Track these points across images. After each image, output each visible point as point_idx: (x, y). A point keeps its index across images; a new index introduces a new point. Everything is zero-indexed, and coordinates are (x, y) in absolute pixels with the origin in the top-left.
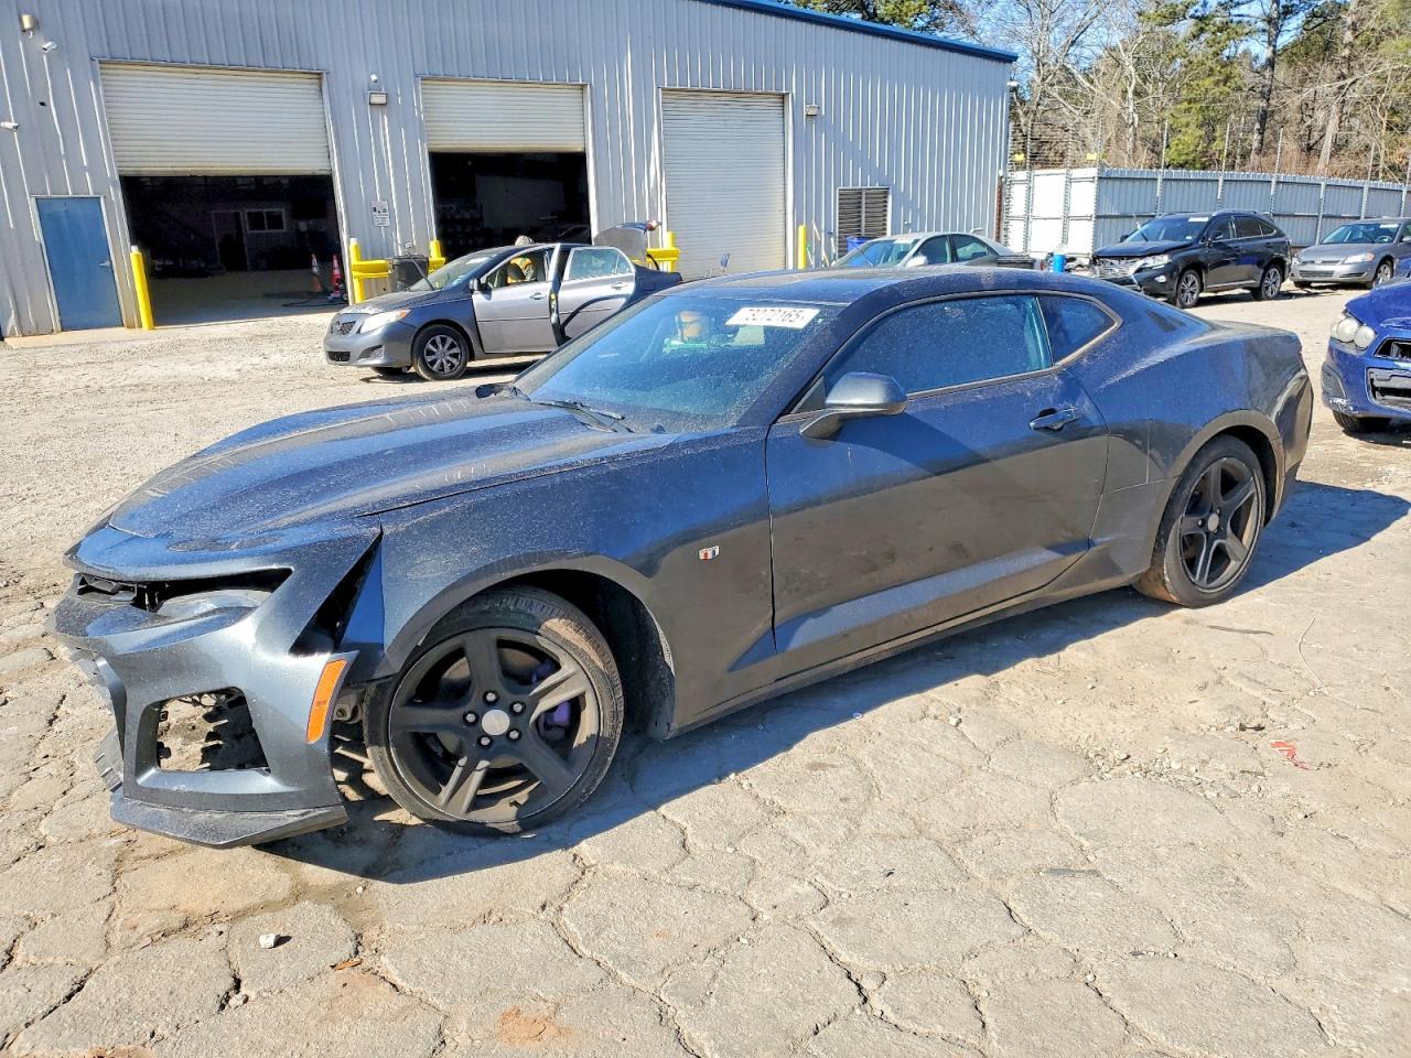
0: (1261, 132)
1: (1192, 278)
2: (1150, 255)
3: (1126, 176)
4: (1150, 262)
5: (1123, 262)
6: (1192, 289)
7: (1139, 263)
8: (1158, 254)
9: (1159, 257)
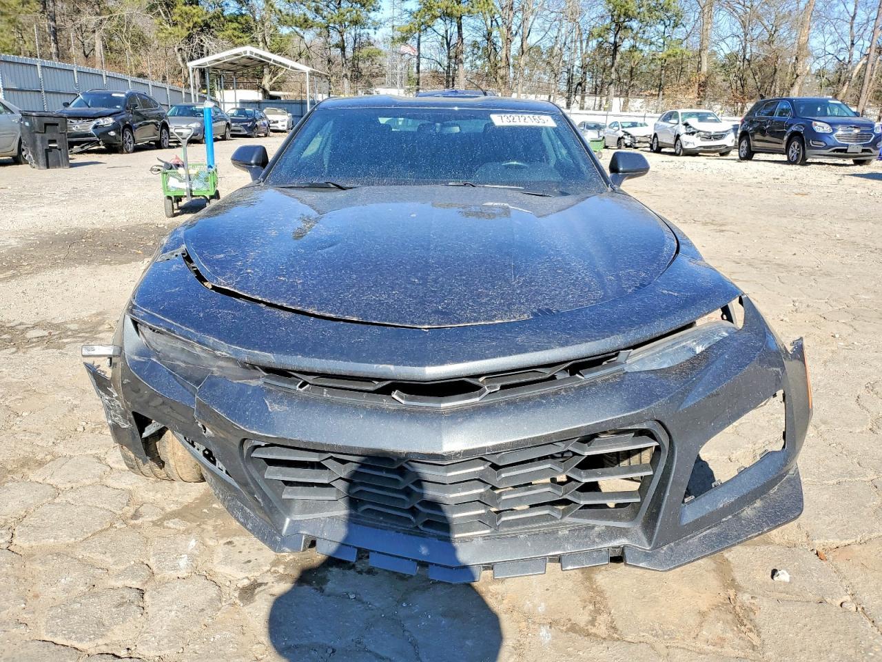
0: (56, 41)
1: (128, 133)
2: (100, 117)
3: (20, 62)
4: (101, 121)
5: (80, 121)
6: (129, 141)
7: (94, 123)
8: (106, 117)
9: (107, 119)
